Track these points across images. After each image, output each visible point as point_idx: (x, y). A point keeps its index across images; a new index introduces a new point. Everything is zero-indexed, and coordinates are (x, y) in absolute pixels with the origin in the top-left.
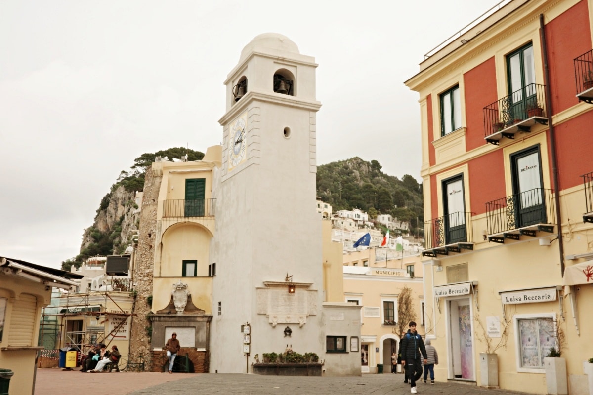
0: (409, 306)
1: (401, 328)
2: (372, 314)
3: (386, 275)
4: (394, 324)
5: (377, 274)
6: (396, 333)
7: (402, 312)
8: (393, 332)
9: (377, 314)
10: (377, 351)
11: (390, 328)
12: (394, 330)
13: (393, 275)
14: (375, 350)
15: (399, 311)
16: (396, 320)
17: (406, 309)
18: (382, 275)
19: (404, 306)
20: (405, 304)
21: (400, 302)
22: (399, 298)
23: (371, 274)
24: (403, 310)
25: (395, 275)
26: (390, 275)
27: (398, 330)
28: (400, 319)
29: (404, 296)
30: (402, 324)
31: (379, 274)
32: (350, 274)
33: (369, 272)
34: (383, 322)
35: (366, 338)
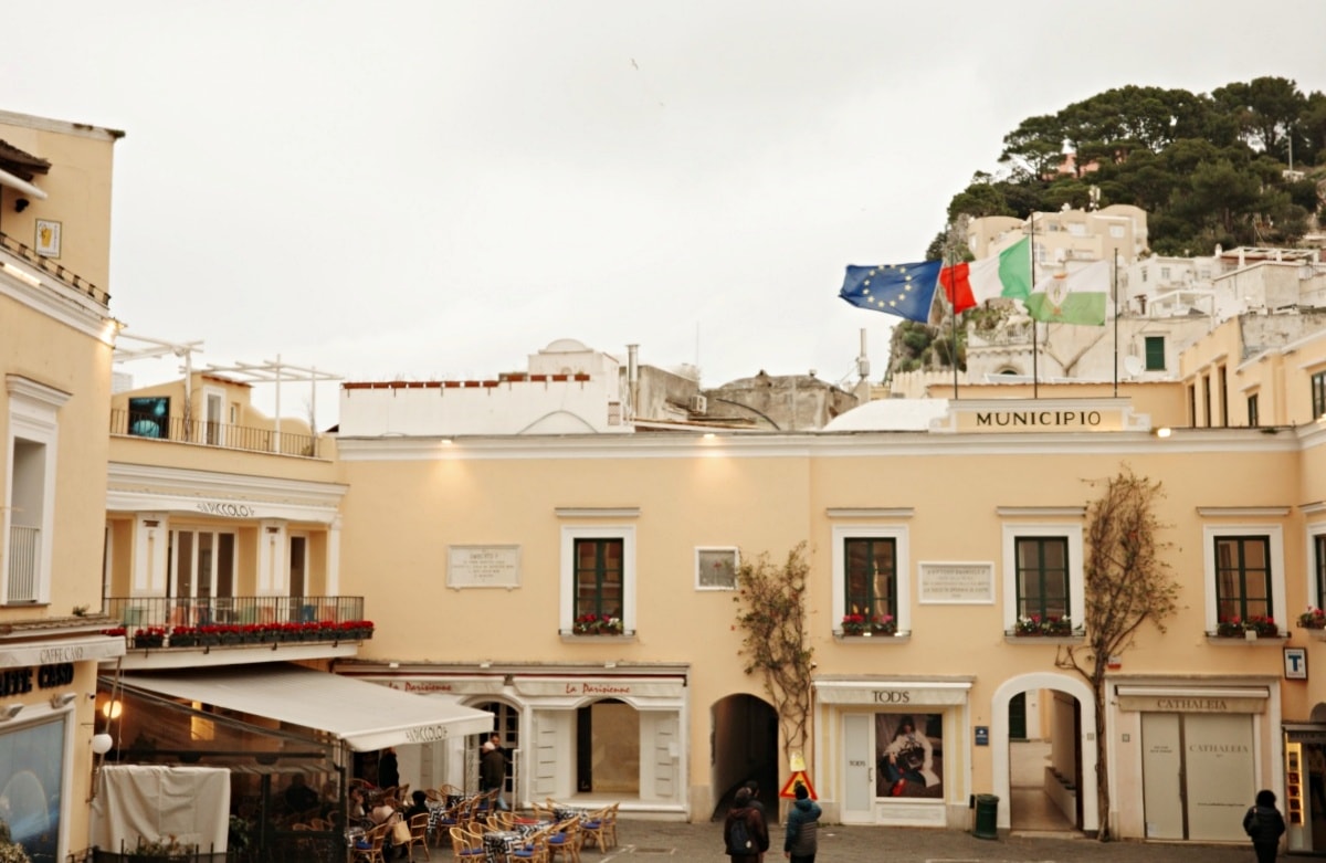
0: (1143, 552)
1: (1099, 645)
2: (956, 591)
3: (1029, 427)
4: (1063, 629)
5: (984, 428)
6: (1075, 667)
7: (1107, 578)
8: (1058, 664)
9: (984, 589)
10: (982, 737)
11: (1048, 648)
12: (1063, 656)
13: (1062, 427)
14: (968, 737)
15: (1090, 576)
16: (1078, 615)
17: (1128, 569)
18: (1010, 427)
19: (1119, 555)
20: (1124, 544)
21: (1098, 539)
22: (1091, 518)
23: (953, 429)
24: (1115, 571)
25: (1074, 425)
26: (1053, 427)
27: (1084, 657)
28: (1094, 608)
29: (1115, 513)
30: (1104, 629)
31: (995, 427)
32: (853, 433)
33: (946, 422)
34: (1010, 621)
35: (919, 690)
